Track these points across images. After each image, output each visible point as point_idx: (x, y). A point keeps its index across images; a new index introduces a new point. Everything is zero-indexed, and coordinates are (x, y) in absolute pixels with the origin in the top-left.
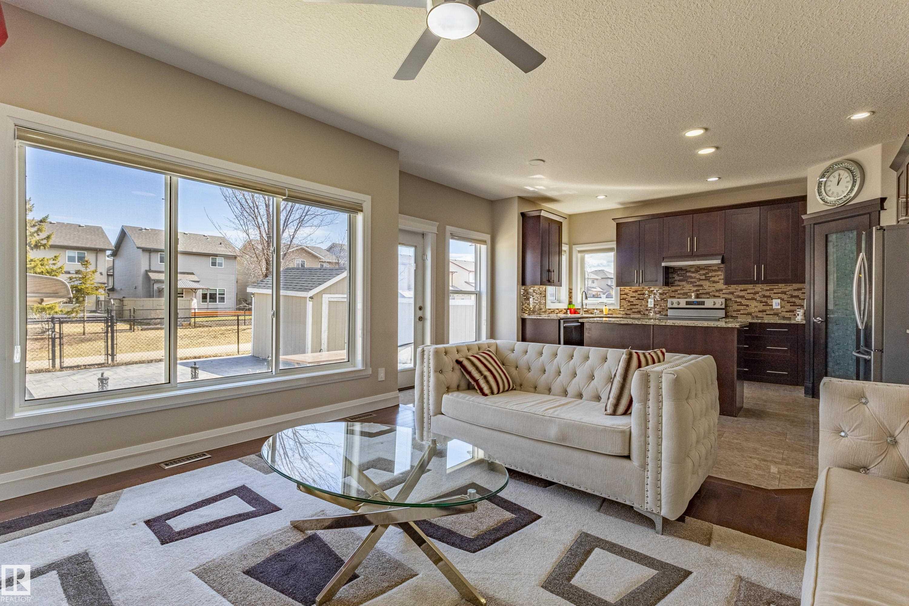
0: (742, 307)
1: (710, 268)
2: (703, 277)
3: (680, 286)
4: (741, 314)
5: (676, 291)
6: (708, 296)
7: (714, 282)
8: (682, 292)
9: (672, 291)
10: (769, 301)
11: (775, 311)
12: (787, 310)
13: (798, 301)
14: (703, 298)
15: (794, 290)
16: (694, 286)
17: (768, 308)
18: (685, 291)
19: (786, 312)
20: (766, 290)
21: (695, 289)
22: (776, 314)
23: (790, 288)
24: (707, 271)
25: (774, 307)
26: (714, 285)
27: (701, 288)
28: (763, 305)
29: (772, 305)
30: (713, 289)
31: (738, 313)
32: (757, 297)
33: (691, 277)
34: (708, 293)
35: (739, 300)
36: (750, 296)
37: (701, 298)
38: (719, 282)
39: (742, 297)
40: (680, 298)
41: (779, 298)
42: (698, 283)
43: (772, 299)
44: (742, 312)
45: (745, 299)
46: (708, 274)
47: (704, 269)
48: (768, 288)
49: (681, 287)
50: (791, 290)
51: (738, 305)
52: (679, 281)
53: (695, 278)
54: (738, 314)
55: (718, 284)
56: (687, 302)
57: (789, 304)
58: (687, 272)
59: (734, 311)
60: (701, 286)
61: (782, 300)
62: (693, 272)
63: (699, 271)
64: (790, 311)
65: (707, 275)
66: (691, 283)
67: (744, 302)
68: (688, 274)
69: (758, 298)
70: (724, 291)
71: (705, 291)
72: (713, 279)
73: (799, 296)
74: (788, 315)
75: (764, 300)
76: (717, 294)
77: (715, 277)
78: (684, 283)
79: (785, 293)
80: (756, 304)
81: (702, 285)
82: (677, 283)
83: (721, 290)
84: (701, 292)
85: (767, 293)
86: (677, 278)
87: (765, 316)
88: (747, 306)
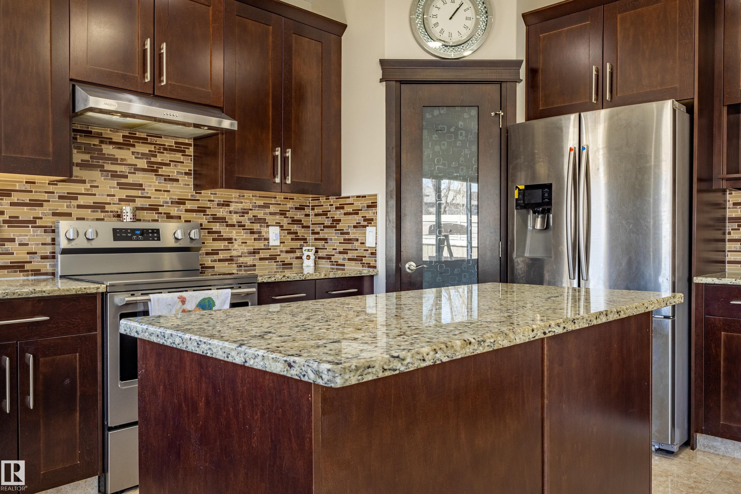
0: (221, 245)
1: (159, 141)
2: (142, 164)
3: (84, 182)
4: (220, 260)
5: (72, 197)
6: (156, 217)
7: (169, 179)
8: (90, 200)
9: (60, 197)
10: (264, 230)
11: (272, 252)
12: (288, 249)
13: (301, 232)
14: (144, 220)
15: (296, 208)
16: (122, 186)
17: (261, 244)
18: (98, 199)
19: (287, 252)
20: (260, 206)
21: (124, 194)
22: (273, 258)
23: (290, 205)
24: (152, 148)
25: (272, 243)
26: (169, 186)
27: (139, 193)
28: (255, 239)
29: (267, 239)
30: (166, 197)
31: (216, 257)
32: (245, 220)
33: (114, 160)
34: (154, 208)
35: (216, 227)
36: (235, 218)
37: (140, 220)
38: (177, 180)
39: (222, 220)
40: (83, 219)
41: (278, 224)
42: (131, 179)
43: (268, 226)
44: (221, 256)
45: (227, 226)
46: (155, 156)
47: (144, 141)
48: (261, 203)
49: (88, 185)
50: (292, 208)
51: (214, 240)
52: (84, 165)
53: (123, 163)
54: (215, 261)
55: (175, 184)
56: (114, 230)
57: (290, 237)
58: (102, 142)
59: (207, 254)
60: (139, 186)
61: (281, 227)
62: (119, 145)
63: (134, 146)
64: (292, 251)
65: (153, 159)
66: (114, 175)
67: (226, 232)
68: (108, 149)
69: (248, 224)
70: (189, 205)
71: (145, 203)
72: (164, 170)
73: (301, 221)
74: (288, 258)
75: (256, 227)
76: (174, 211)
77: (168, 165)
78: (96, 174)
79: (283, 213)
80: (245, 236)
81: (141, 185)
82: (77, 172)
83: (181, 202)
84: (139, 203)
85: (260, 214)
86: (78, 157)
87: (257, 263)
88: (230, 240)
